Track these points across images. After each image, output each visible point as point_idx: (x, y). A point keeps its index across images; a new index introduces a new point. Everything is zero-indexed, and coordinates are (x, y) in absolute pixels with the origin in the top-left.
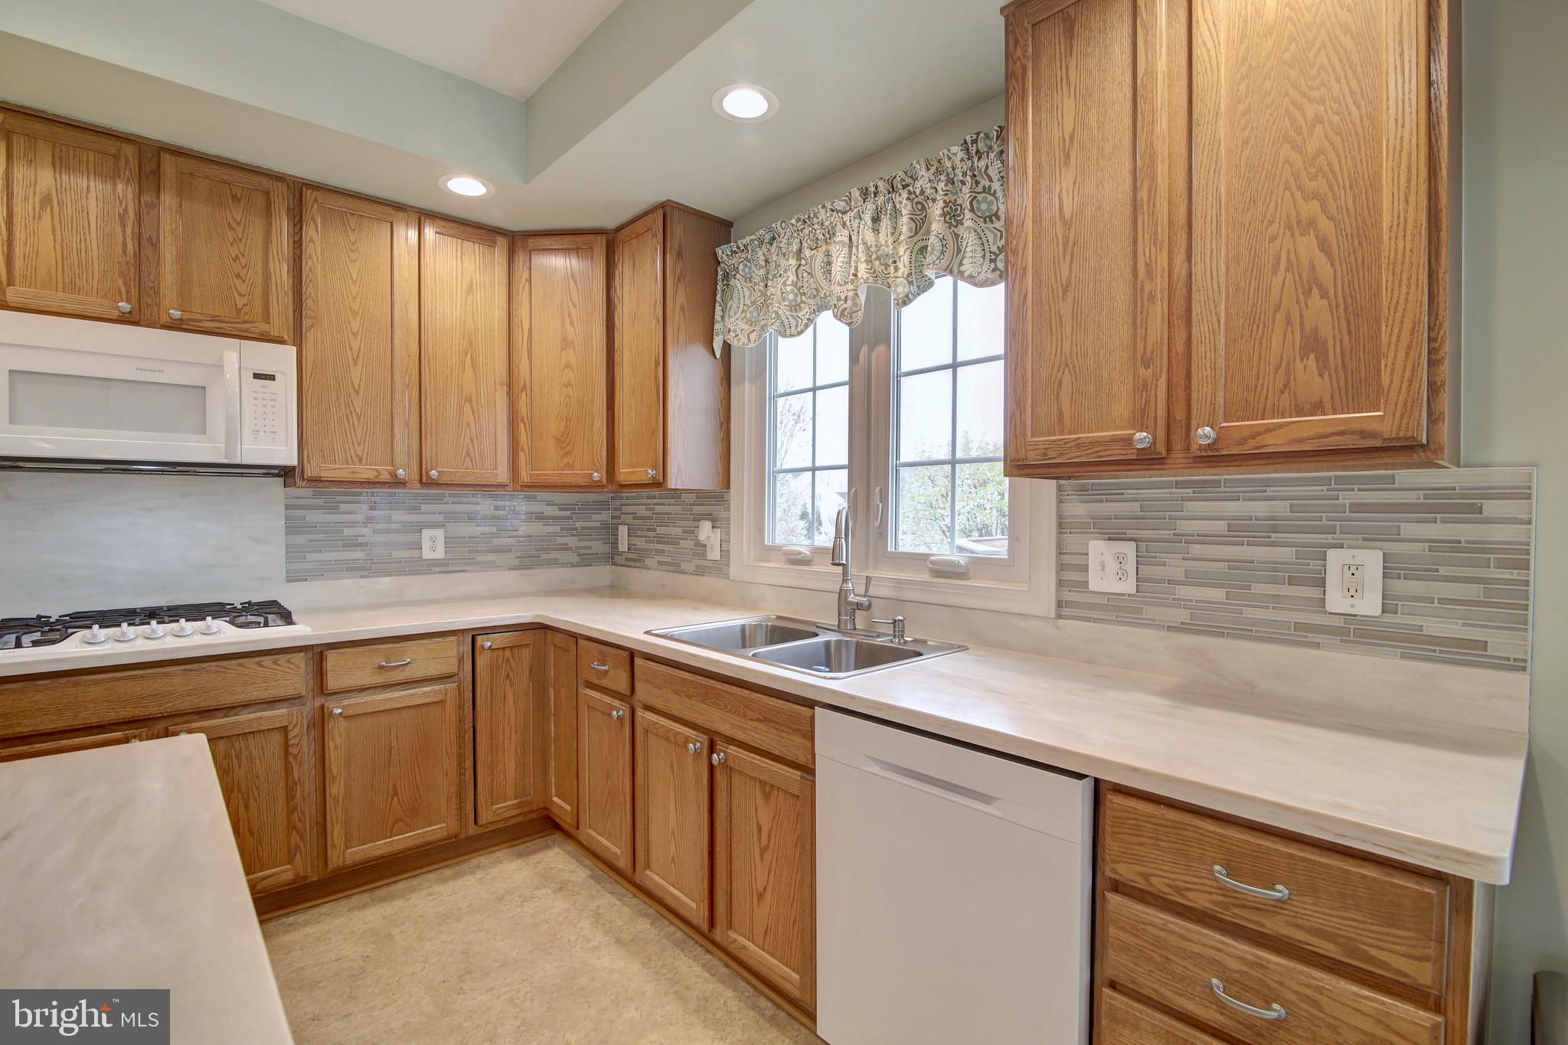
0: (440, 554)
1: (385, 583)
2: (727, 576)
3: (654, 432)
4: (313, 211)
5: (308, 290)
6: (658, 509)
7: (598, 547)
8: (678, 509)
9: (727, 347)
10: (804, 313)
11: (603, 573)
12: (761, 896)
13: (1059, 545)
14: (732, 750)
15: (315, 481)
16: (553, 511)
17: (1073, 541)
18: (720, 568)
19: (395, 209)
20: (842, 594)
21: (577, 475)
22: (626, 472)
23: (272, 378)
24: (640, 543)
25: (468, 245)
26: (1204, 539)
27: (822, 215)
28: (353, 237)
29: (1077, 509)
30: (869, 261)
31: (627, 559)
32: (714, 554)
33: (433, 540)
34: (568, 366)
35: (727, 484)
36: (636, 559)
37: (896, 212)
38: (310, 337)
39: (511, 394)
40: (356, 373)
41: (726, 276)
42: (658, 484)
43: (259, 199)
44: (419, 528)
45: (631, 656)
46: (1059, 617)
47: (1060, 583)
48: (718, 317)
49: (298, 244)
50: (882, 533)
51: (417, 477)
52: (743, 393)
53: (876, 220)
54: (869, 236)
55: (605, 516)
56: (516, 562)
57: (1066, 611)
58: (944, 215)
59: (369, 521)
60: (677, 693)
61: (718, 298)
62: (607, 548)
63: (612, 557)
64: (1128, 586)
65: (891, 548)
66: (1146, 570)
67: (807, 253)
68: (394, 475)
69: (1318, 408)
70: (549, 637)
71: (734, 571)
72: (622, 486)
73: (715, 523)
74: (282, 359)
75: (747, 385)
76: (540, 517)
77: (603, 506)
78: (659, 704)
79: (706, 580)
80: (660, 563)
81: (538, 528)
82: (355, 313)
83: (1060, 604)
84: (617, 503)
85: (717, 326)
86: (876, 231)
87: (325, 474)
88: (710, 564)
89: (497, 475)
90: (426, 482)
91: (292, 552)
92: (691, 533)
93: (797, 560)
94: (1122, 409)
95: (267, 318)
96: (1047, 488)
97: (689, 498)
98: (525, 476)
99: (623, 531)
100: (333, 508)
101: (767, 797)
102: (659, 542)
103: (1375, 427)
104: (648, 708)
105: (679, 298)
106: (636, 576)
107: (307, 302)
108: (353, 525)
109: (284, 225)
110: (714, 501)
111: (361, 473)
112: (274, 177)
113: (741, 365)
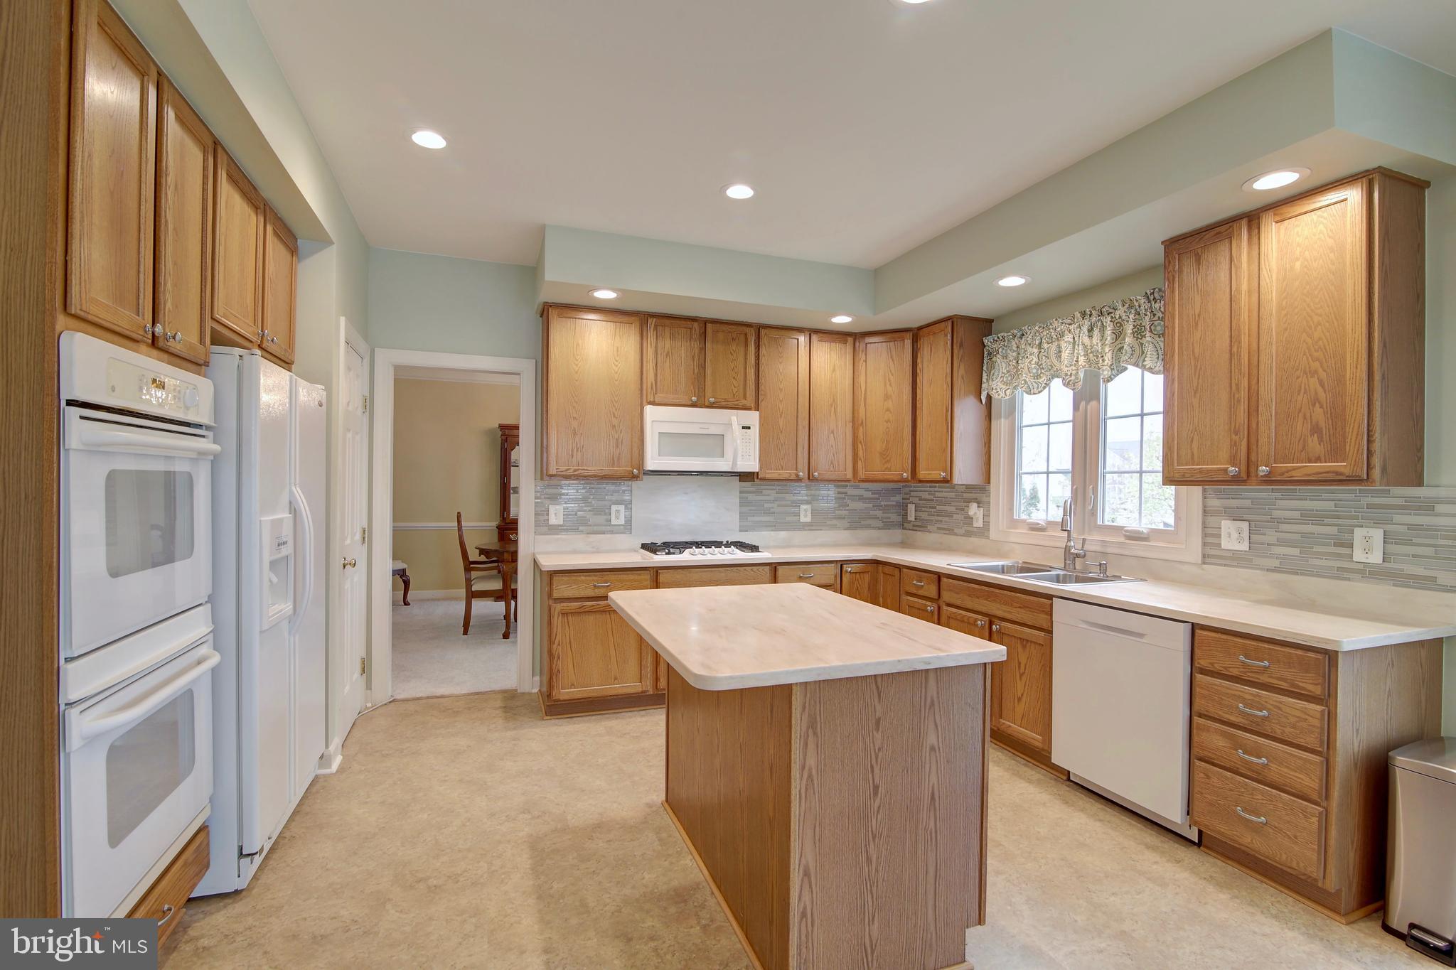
0: (808, 519)
1: (783, 534)
2: (988, 537)
3: (944, 451)
4: (764, 340)
5: (762, 381)
6: (938, 494)
7: (894, 517)
8: (953, 495)
9: (989, 398)
10: (1043, 379)
11: (897, 534)
12: (1019, 699)
13: (1204, 523)
14: (1004, 624)
15: (764, 479)
16: (869, 495)
17: (1212, 520)
18: (984, 532)
19: (800, 330)
20: (1067, 549)
21: (893, 474)
22: (923, 473)
23: (749, 428)
24: (924, 515)
25: (833, 344)
26: (1288, 521)
27: (1056, 324)
28: (781, 350)
29: (1215, 502)
30: (1086, 355)
31: (914, 526)
32: (979, 523)
33: (806, 511)
34: (888, 410)
35: (989, 482)
36: (920, 526)
37: (1103, 327)
38: (762, 405)
39: (855, 425)
40: (781, 423)
41: (990, 354)
42: (947, 481)
43: (742, 338)
44: (797, 504)
45: (938, 577)
46: (1204, 563)
47: (1204, 544)
48: (984, 380)
49: (758, 357)
50: (1093, 513)
51: (807, 476)
52: (1000, 426)
53: (1090, 330)
54: (1086, 340)
55: (898, 498)
56: (848, 525)
57: (1208, 560)
58: (1133, 333)
59: (776, 499)
60: (969, 596)
61: (985, 368)
62: (900, 519)
63: (903, 524)
64: (1244, 546)
65: (1099, 522)
66: (1254, 538)
67: (1045, 346)
68: (797, 475)
69: (1318, 460)
70: (880, 568)
71: (993, 534)
72: (920, 481)
73: (979, 505)
74: (753, 417)
75: (1002, 420)
76: (861, 498)
77: (898, 491)
78: (958, 603)
79: (972, 539)
80: (939, 528)
81: (859, 505)
82: (781, 390)
83: (1204, 556)
84: (908, 489)
85: (983, 386)
86: (1090, 337)
87: (768, 476)
88: (975, 530)
89: (846, 475)
90: (810, 478)
91: (743, 516)
92: (963, 510)
93: (1035, 528)
94: (1224, 454)
95: (745, 397)
96: (1197, 491)
97: (963, 489)
98: (861, 475)
99: (911, 508)
100: (759, 492)
101: (1024, 647)
102: (938, 515)
103: (1342, 470)
104: (949, 605)
105: (961, 371)
106: (919, 535)
107: (762, 387)
108: (769, 502)
109: (752, 349)
110: (979, 491)
111: (784, 474)
112: (749, 325)
113: (999, 408)
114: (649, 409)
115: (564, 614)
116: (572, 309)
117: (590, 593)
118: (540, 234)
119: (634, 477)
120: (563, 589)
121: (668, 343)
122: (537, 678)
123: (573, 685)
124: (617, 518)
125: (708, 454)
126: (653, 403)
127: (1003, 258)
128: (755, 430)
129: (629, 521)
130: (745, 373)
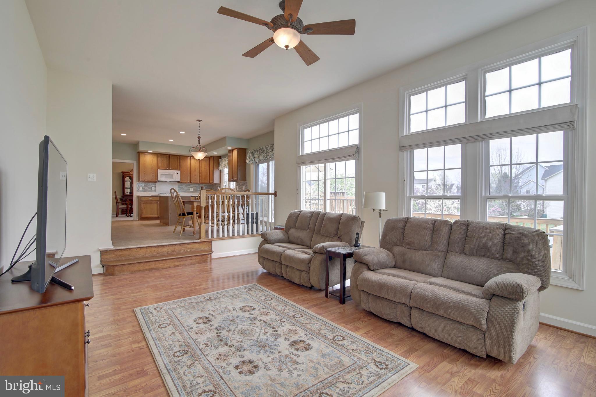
3: (212, 178)
4: (181, 158)
5: (181, 165)
6: (214, 185)
9: (220, 170)
19: (189, 156)
26: (241, 186)
33: (191, 189)
35: (220, 183)
38: (181, 169)
39: (199, 174)
40: (185, 172)
41: (220, 162)
42: (214, 183)
43: (177, 158)
49: (180, 161)
52: (222, 174)
55: (211, 187)
61: (219, 164)
68: (188, 182)
73: (219, 187)
74: (179, 172)
82: (185, 167)
87: (182, 182)
89: (198, 182)
90: (191, 183)
91: (178, 189)
95: (177, 168)
97: (217, 184)
98: (201, 182)
100: (182, 185)
105: (215, 165)
107: (181, 166)
108: (184, 187)
109: (179, 160)
110: (219, 185)
111: (185, 182)
112: (178, 156)
113: (222, 171)
114: (159, 170)
115: (144, 203)
116: (144, 153)
117: (148, 200)
118: (139, 142)
119: (156, 182)
120: (143, 199)
121: (162, 159)
122: (138, 218)
123: (145, 215)
124: (153, 189)
125: (170, 178)
126: (160, 169)
127: (214, 149)
128: (179, 174)
129: (155, 190)
130: (177, 164)
